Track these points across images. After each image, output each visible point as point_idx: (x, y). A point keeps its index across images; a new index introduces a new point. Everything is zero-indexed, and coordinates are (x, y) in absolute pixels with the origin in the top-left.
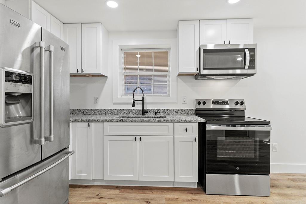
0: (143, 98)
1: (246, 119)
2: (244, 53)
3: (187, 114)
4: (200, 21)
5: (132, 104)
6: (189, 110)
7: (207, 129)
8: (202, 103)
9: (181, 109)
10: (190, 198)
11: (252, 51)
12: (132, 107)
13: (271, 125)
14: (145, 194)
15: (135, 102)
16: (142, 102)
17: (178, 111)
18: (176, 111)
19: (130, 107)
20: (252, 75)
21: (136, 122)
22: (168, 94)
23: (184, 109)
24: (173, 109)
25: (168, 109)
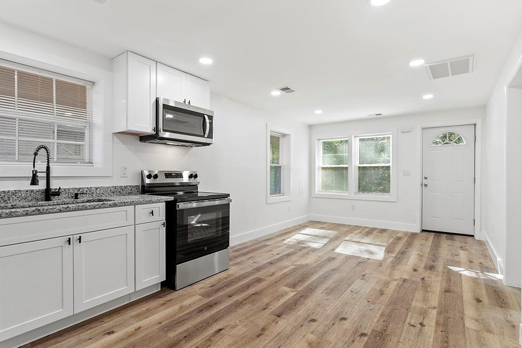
0: (48, 168)
1: (199, 195)
2: (202, 119)
3: (130, 194)
4: (156, 62)
5: (31, 178)
6: (132, 187)
7: (177, 209)
8: (153, 177)
9: (121, 186)
10: (162, 302)
11: (211, 118)
12: (31, 185)
13: (231, 197)
14: (92, 328)
15: (37, 174)
16: (46, 176)
17: (115, 190)
18: (112, 189)
19: (26, 186)
20: (209, 144)
21: (70, 211)
22: (87, 160)
23: (125, 185)
24: (108, 186)
25: (97, 186)
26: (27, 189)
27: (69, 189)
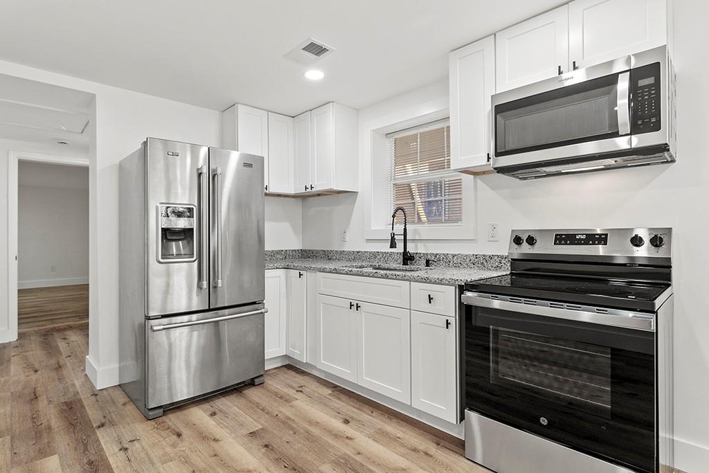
0: (405, 230)
4: (495, 35)
5: (390, 241)
8: (525, 241)
9: (484, 255)
10: (421, 448)
12: (391, 247)
15: (395, 237)
16: (403, 238)
17: (477, 260)
18: (472, 258)
19: (386, 248)
23: (491, 254)
24: (467, 253)
25: (454, 253)
26: (387, 251)
27: (427, 254)
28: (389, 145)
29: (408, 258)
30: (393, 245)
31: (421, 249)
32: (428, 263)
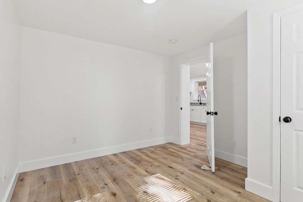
0: (200, 99)
28: (197, 84)
29: (201, 104)
30: (198, 101)
31: (203, 102)
32: (204, 104)
